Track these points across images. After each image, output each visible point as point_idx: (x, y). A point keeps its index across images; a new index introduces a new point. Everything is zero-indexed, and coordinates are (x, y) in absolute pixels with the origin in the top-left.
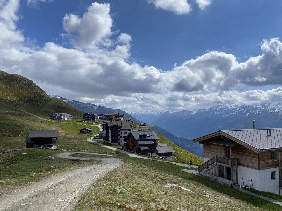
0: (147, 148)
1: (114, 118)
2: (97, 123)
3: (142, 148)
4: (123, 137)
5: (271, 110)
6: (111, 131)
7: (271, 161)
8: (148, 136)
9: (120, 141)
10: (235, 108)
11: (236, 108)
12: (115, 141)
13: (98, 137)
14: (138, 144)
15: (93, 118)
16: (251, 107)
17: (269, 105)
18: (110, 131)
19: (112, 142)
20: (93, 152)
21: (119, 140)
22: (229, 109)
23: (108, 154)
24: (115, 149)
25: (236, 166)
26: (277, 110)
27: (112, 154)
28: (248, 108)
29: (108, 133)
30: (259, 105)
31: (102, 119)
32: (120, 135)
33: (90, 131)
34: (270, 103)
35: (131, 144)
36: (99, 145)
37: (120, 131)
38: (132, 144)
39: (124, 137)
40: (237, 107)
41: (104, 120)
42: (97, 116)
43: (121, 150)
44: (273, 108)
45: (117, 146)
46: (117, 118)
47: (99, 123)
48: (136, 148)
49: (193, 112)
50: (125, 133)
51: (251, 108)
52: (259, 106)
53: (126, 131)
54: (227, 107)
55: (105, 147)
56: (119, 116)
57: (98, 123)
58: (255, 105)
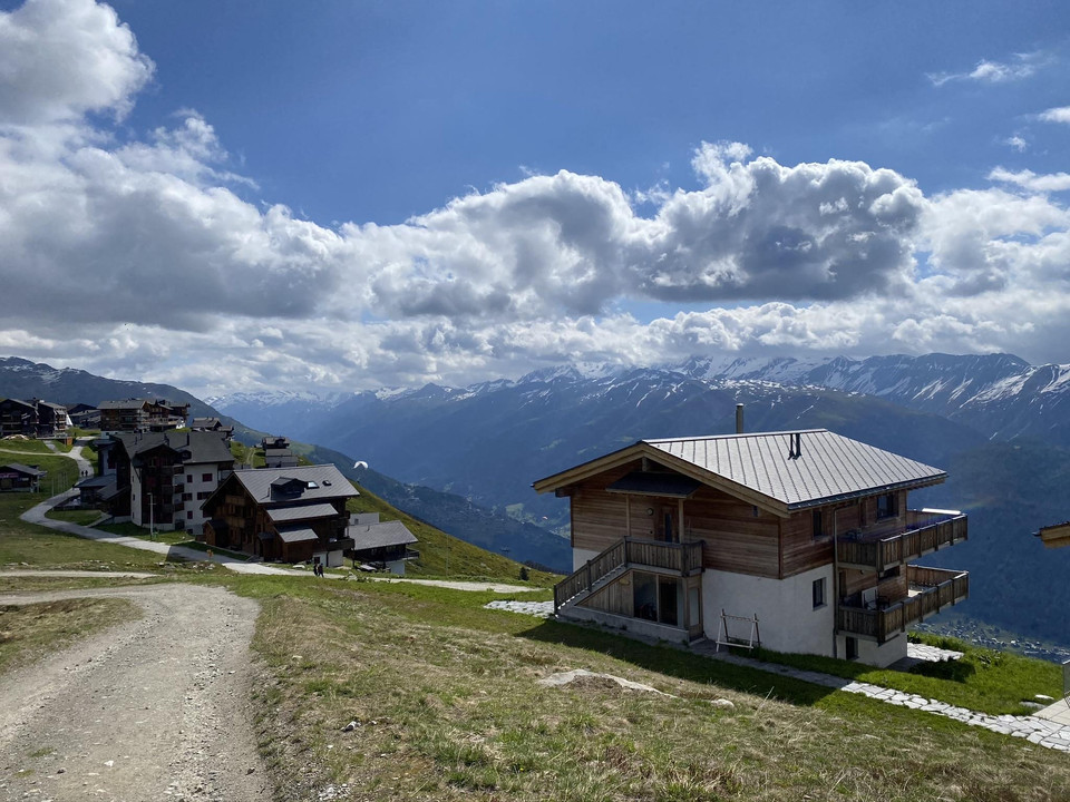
0: (309, 534)
1: (145, 421)
2: (62, 441)
3: (289, 537)
4: (195, 497)
5: (712, 383)
6: (142, 473)
7: (812, 543)
8: (310, 485)
9: (183, 515)
10: (603, 375)
11: (605, 376)
12: (162, 513)
13: (75, 503)
14: (269, 518)
15: (44, 421)
16: (653, 372)
17: (707, 366)
18: (134, 473)
19: (145, 519)
20: (65, 569)
21: (181, 507)
22: (585, 381)
23: (138, 571)
24: (162, 548)
25: (699, 571)
26: (730, 384)
27: (156, 568)
28: (644, 375)
29: (124, 481)
30: (677, 367)
31: (87, 425)
32: (181, 488)
33: (35, 477)
34: (711, 360)
35: (238, 523)
36: (87, 535)
37: (181, 471)
38: (242, 523)
39: (200, 496)
40: (609, 374)
41: (99, 431)
42: (61, 413)
43: (193, 548)
44: (719, 377)
45: (172, 535)
46: (157, 419)
47: (75, 442)
48: (262, 536)
49: (462, 392)
50: (207, 478)
51: (654, 377)
52: (679, 370)
53: (207, 470)
54: (577, 373)
55: (116, 544)
56: (164, 413)
57: (69, 442)
58: (665, 366)
